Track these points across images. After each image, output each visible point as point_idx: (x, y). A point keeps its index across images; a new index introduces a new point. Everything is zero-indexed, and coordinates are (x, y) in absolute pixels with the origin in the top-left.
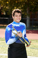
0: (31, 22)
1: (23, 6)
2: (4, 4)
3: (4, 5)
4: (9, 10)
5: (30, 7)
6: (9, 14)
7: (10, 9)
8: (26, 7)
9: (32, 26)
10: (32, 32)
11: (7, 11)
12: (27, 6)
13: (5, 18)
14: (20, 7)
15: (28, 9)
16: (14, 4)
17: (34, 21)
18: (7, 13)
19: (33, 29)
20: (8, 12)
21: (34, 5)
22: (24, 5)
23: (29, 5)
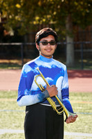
0: (77, 50)
1: (55, 13)
2: (10, 9)
3: (9, 11)
4: (23, 25)
5: (72, 15)
6: (22, 34)
7: (26, 20)
8: (63, 14)
9: (80, 61)
10: (80, 75)
11: (18, 26)
12: (67, 12)
13: (13, 44)
14: (49, 16)
15: (68, 18)
16: (35, 10)
17: (83, 48)
18: (19, 30)
19: (83, 67)
20: (20, 28)
21: (82, 10)
22: (59, 11)
23: (71, 10)
